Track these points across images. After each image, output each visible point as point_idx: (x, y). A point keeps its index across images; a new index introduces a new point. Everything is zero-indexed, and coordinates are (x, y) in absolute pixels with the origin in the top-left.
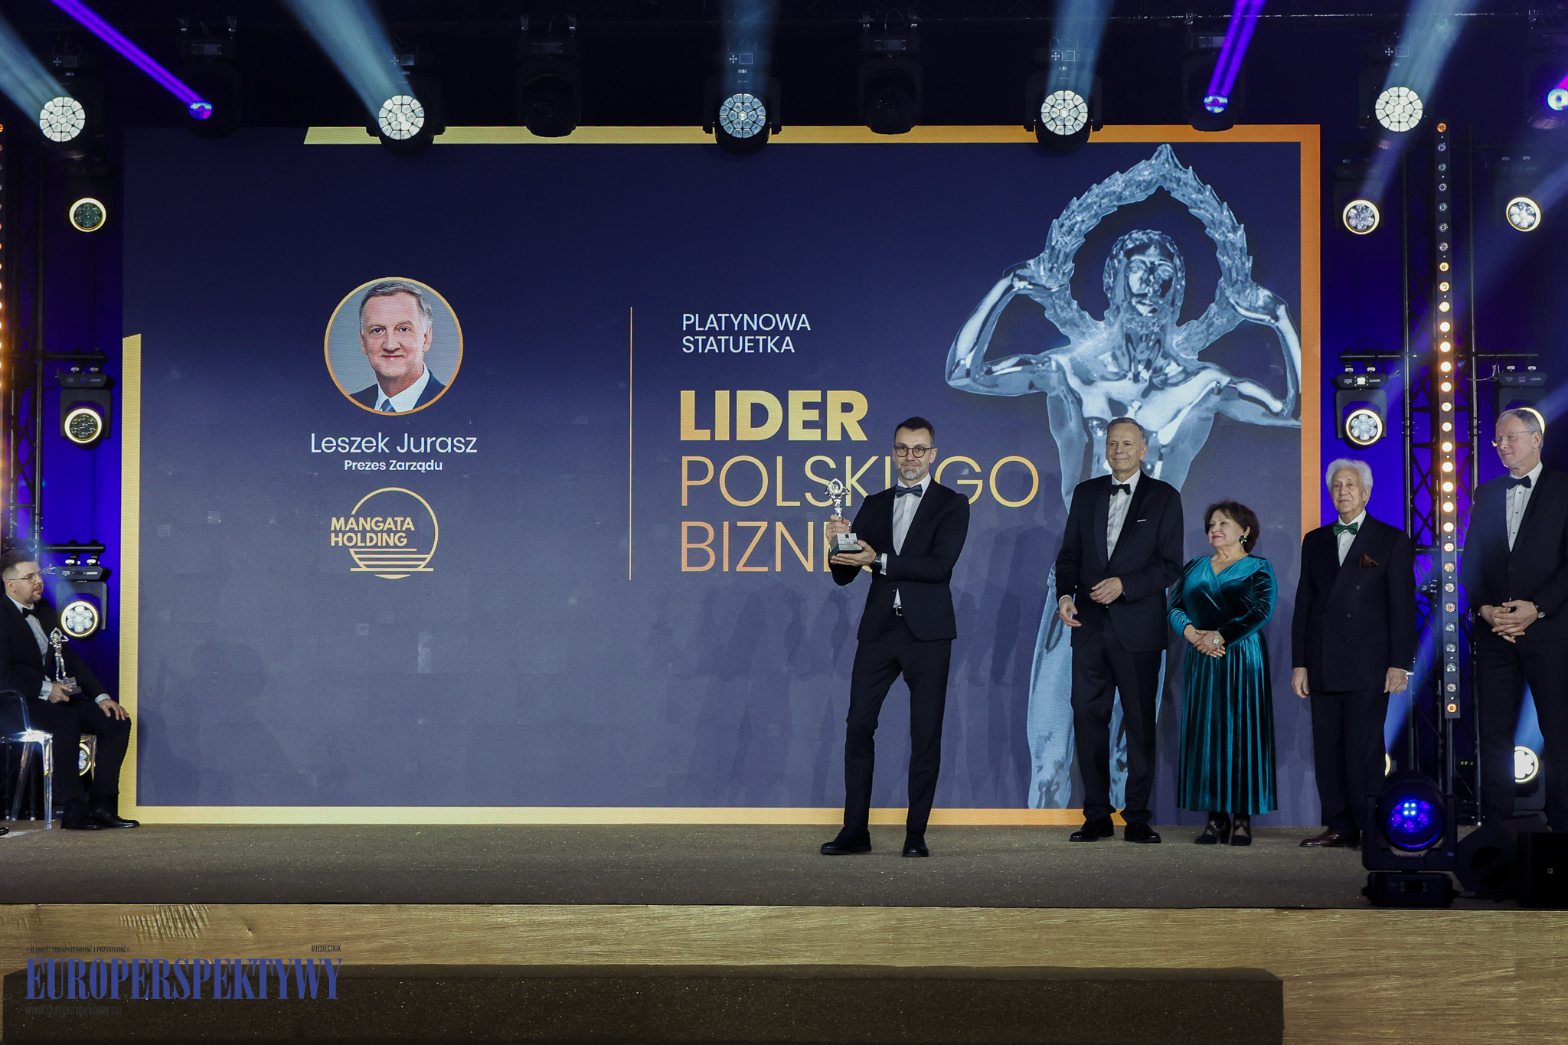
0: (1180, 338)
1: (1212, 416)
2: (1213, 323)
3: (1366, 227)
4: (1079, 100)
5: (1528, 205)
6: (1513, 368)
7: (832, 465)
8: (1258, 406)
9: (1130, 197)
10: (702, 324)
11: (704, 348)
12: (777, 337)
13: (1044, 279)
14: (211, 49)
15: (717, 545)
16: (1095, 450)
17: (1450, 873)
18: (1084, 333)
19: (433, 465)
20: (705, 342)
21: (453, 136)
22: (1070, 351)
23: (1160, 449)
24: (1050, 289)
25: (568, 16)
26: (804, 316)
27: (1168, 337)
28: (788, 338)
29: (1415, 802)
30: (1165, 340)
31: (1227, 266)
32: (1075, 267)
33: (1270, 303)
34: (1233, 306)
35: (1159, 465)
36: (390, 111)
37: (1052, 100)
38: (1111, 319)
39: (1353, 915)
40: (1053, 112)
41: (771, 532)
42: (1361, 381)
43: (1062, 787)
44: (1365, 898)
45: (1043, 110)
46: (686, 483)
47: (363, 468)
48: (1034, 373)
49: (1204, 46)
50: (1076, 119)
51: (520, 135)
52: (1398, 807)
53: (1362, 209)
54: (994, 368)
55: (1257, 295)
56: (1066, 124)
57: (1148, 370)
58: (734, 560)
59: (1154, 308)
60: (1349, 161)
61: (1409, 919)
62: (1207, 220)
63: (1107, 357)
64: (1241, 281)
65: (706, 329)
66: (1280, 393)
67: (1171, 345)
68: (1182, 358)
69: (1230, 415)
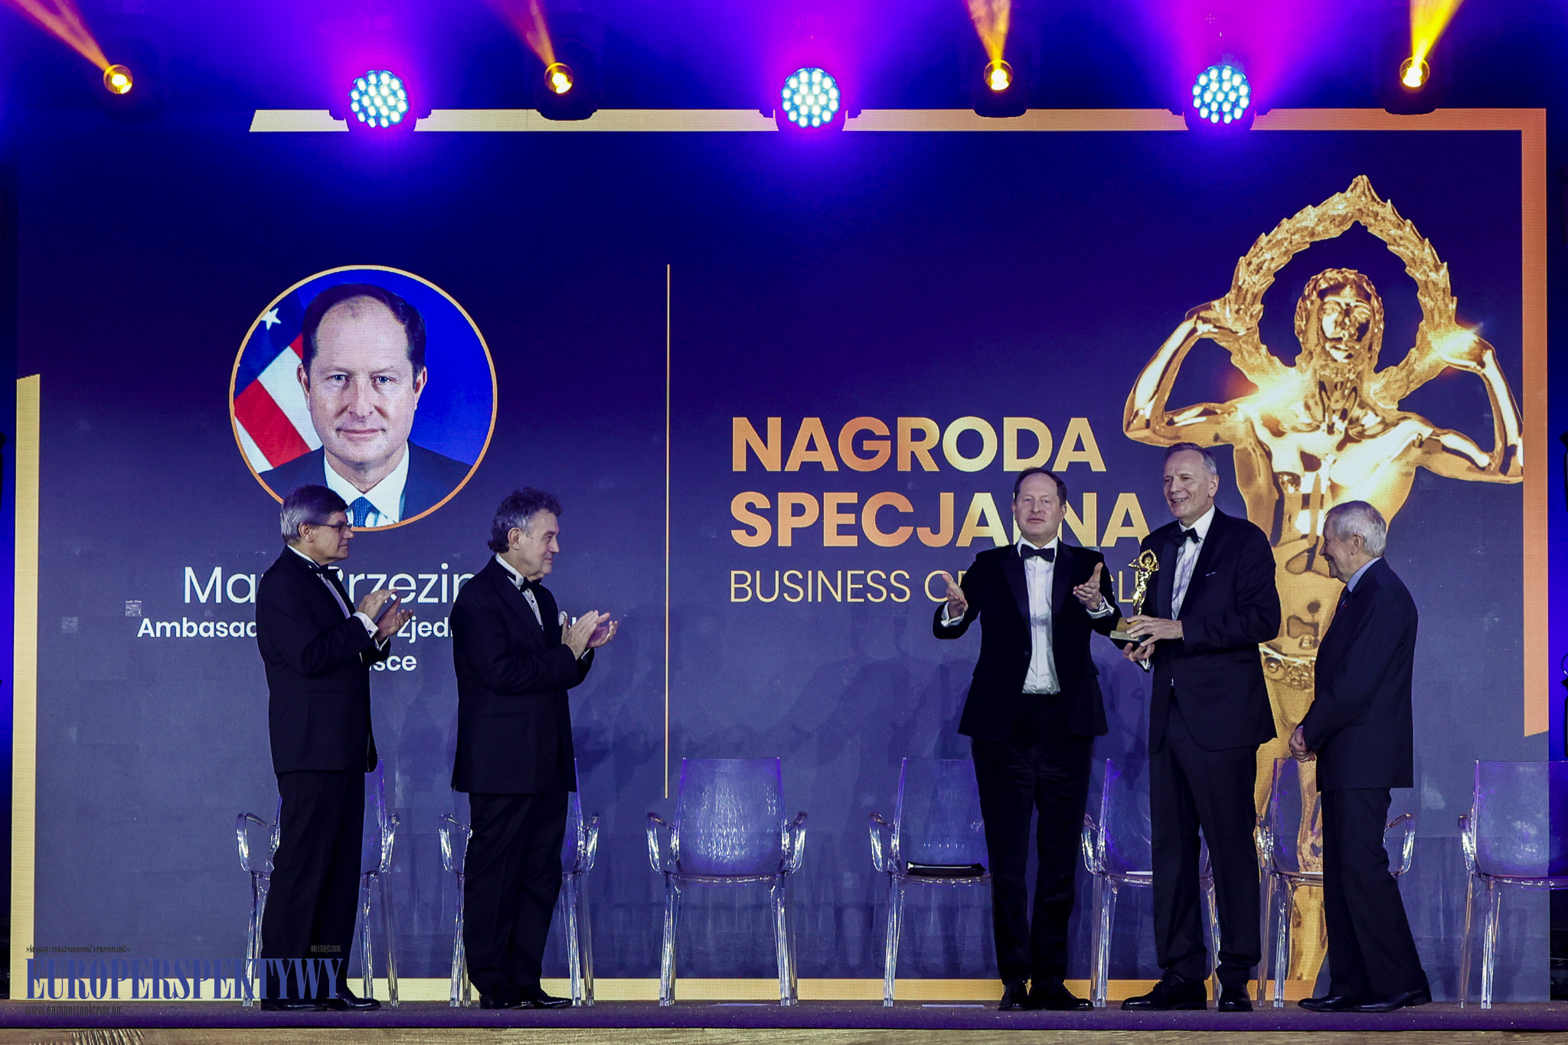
0: (1378, 386)
1: (1414, 470)
33: (1474, 349)
55: (1462, 339)
63: (1299, 407)
64: (1445, 323)
67: (1368, 393)
68: (1379, 407)
69: (1433, 470)
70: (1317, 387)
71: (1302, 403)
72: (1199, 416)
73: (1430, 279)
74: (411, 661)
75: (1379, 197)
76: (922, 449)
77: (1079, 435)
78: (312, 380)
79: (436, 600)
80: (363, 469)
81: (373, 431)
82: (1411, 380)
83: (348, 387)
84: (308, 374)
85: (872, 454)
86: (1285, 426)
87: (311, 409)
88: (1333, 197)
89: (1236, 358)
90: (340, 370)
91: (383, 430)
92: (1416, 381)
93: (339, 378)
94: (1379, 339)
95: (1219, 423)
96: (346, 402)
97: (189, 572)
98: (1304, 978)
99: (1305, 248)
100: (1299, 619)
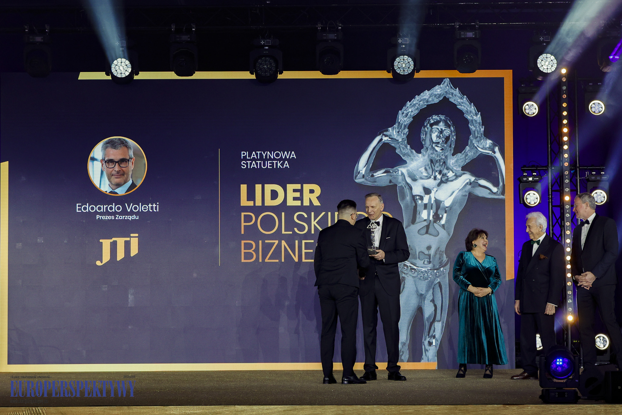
0: (454, 161)
1: (468, 194)
2: (467, 154)
3: (532, 113)
4: (410, 60)
5: (599, 104)
6: (595, 173)
7: (306, 216)
8: (487, 190)
9: (432, 101)
10: (250, 156)
11: (250, 166)
12: (282, 161)
13: (396, 136)
14: (39, 39)
15: (257, 251)
16: (418, 208)
17: (576, 389)
18: (413, 159)
19: (134, 217)
20: (251, 164)
21: (143, 76)
22: (407, 167)
23: (445, 209)
24: (398, 140)
25: (192, 24)
26: (293, 152)
27: (449, 161)
28: (286, 162)
29: (562, 359)
30: (447, 162)
31: (473, 130)
32: (409, 131)
33: (491, 146)
34: (476, 147)
35: (445, 215)
36: (116, 65)
37: (399, 60)
38: (424, 153)
39: (536, 407)
40: (399, 65)
41: (279, 245)
42: (530, 179)
43: (404, 353)
44: (540, 400)
45: (394, 64)
46: (243, 224)
47: (104, 218)
48: (391, 176)
49: (463, 36)
50: (409, 68)
51: (171, 75)
52: (555, 360)
53: (531, 106)
54: (374, 174)
55: (486, 143)
56: (405, 70)
57: (440, 175)
58: (264, 257)
59: (442, 148)
60: (524, 85)
61: (560, 409)
62: (465, 110)
63: (423, 169)
64: (479, 137)
65: (251, 158)
66: (496, 184)
67: (450, 164)
68: (454, 169)
69: (475, 194)
82: (466, 159)
86: (417, 177)
92: (468, 159)
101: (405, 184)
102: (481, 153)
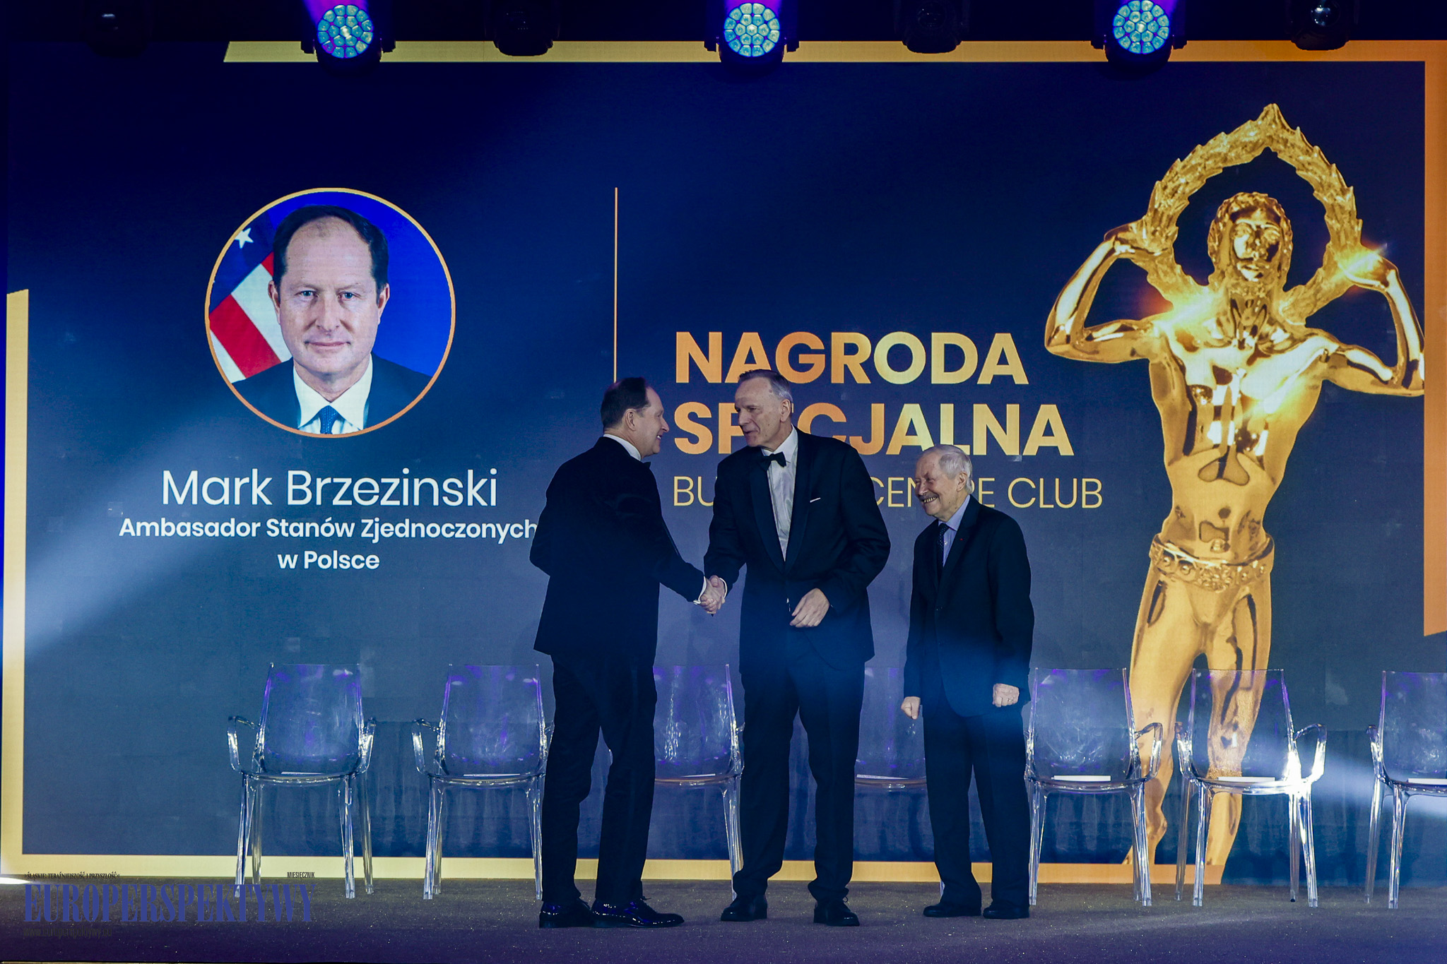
0: (1287, 304)
1: (1320, 384)
2: (1321, 288)
8: (1367, 374)
9: (1236, 158)
16: (1199, 418)
23: (1265, 420)
27: (1274, 304)
30: (1271, 306)
31: (1335, 229)
33: (1378, 269)
34: (1342, 271)
35: (1264, 436)
38: (1216, 284)
50: (1155, 35)
55: (1367, 259)
57: (1254, 336)
63: (1211, 324)
64: (1350, 245)
66: (1390, 361)
67: (1278, 311)
68: (1288, 323)
69: (1339, 384)
70: (1229, 305)
71: (1214, 319)
72: (1116, 332)
73: (1336, 202)
74: (374, 560)
75: (1289, 124)
76: (855, 363)
77: (1003, 350)
78: (282, 296)
79: (397, 503)
80: (330, 380)
81: (340, 344)
82: (1318, 298)
83: (316, 301)
84: (278, 290)
85: (806, 367)
86: (1198, 342)
87: (282, 322)
88: (1245, 124)
89: (1152, 277)
90: (307, 286)
91: (349, 343)
92: (1323, 299)
93: (307, 293)
94: (1288, 259)
95: (1136, 339)
96: (314, 316)
97: (167, 475)
98: (1214, 863)
99: (1219, 173)
100: (1211, 524)
101: (1168, 358)
102: (1353, 284)
